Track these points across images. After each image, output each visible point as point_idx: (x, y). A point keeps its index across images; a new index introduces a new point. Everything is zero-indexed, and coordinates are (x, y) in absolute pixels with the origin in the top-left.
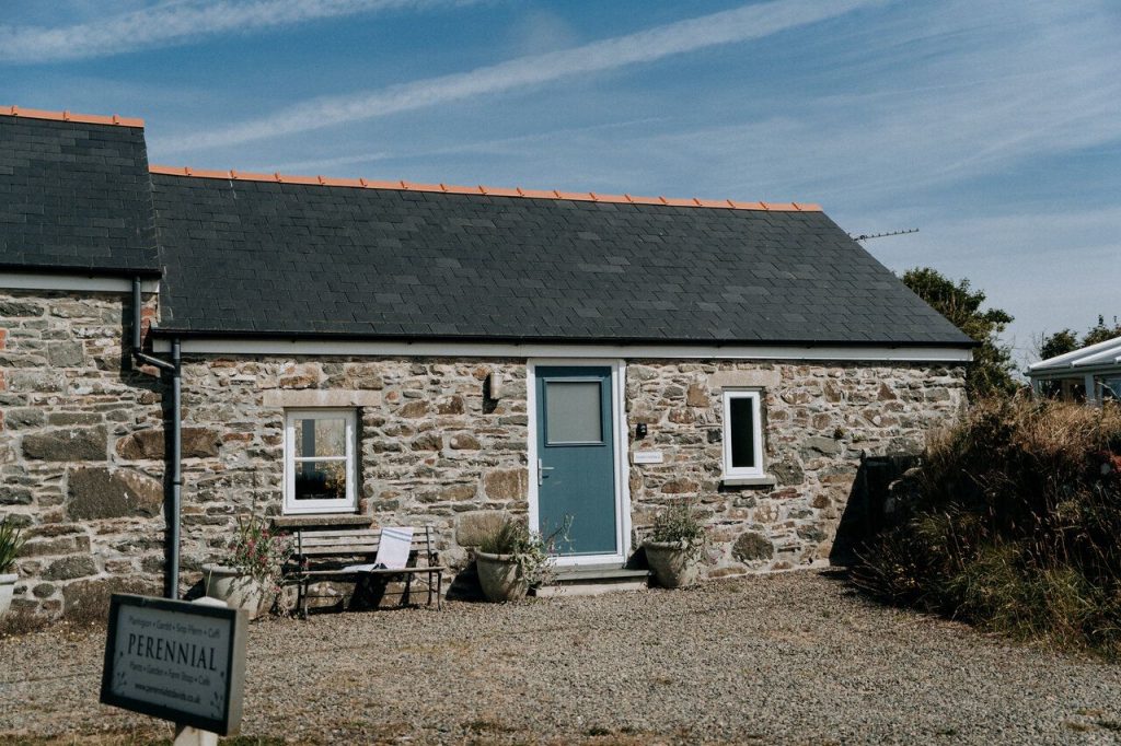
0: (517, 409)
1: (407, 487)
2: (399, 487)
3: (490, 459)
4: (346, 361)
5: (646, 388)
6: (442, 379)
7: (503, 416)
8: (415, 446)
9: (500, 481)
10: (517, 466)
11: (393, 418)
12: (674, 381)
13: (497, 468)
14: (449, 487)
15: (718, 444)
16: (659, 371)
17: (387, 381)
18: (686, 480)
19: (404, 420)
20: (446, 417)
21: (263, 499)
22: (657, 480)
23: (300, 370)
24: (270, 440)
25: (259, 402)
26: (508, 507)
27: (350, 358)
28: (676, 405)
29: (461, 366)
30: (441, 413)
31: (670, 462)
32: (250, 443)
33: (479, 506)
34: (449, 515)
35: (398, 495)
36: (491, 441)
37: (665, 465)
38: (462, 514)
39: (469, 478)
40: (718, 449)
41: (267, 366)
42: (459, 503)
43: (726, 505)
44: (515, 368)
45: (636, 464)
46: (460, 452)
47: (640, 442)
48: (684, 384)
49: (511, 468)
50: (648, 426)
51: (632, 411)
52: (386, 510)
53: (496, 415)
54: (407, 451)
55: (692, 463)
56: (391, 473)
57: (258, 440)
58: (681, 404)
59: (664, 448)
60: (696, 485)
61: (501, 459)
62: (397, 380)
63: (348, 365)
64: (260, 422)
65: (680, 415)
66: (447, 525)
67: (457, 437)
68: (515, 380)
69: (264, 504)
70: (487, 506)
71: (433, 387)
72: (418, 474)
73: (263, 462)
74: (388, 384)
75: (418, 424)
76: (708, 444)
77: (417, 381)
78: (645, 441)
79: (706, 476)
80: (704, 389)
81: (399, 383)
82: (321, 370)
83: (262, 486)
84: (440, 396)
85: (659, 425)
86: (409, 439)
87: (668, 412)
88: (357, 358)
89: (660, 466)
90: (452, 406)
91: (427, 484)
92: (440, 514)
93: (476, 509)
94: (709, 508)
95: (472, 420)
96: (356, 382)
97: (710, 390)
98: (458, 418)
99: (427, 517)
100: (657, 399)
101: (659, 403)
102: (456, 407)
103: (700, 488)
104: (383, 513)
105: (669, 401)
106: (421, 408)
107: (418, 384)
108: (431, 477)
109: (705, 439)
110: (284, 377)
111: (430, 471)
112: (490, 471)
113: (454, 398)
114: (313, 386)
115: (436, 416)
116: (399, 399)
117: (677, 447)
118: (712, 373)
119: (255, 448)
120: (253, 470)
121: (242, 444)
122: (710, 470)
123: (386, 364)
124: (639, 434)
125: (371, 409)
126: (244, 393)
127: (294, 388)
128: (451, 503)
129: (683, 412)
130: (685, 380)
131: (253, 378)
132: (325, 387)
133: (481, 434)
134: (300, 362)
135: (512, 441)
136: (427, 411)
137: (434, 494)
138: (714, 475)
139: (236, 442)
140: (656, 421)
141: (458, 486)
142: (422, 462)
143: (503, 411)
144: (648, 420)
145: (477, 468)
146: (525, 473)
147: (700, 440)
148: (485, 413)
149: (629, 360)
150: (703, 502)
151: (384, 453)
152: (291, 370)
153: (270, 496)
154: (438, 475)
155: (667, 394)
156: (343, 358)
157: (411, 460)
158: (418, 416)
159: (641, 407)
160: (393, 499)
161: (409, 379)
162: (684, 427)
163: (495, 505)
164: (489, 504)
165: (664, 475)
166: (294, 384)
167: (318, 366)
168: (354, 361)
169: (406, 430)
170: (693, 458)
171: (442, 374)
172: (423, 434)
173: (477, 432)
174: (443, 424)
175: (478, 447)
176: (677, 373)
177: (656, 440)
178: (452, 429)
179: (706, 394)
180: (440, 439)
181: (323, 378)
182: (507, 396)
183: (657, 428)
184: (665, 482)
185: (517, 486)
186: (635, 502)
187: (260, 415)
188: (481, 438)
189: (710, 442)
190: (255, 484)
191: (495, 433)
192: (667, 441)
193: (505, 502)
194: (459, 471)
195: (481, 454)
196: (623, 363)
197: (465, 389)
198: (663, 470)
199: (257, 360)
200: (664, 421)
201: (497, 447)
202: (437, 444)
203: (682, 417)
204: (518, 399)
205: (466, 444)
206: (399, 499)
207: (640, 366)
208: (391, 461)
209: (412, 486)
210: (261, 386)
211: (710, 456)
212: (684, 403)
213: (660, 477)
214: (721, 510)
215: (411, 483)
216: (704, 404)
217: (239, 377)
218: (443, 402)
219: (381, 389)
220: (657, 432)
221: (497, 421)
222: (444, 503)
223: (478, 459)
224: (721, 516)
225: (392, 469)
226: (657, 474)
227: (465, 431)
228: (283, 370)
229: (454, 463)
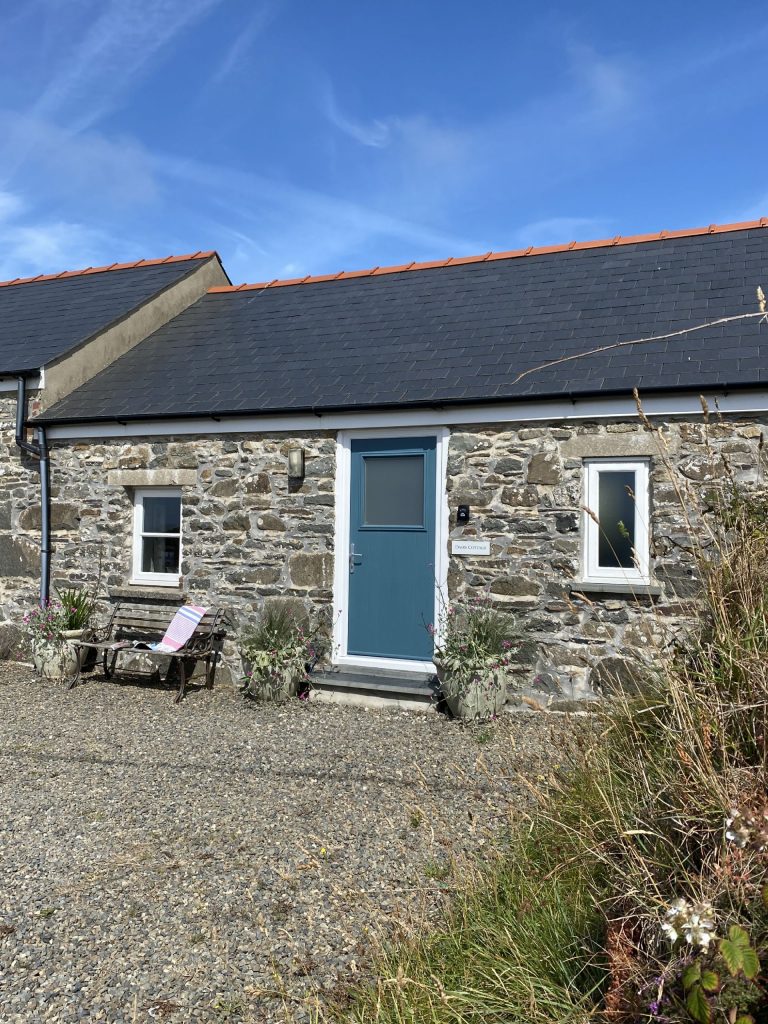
0: (322, 487)
1: (217, 566)
2: (210, 566)
3: (295, 541)
4: (170, 441)
5: (472, 461)
6: (250, 457)
7: (308, 495)
8: (227, 526)
9: (304, 566)
10: (322, 549)
11: (206, 496)
12: (511, 451)
13: (301, 552)
14: (255, 569)
15: (573, 534)
16: (492, 439)
17: (201, 459)
18: (522, 579)
19: (216, 499)
20: (253, 497)
21: (107, 569)
22: (482, 577)
23: (135, 451)
24: (113, 516)
25: (105, 482)
26: (311, 594)
27: (172, 439)
28: (512, 482)
29: (269, 443)
30: (249, 492)
31: (500, 555)
32: (98, 519)
33: (282, 592)
34: (253, 598)
35: (210, 573)
36: (295, 522)
37: (493, 558)
38: (267, 598)
39: (273, 561)
40: (571, 541)
41: (111, 448)
42: (263, 587)
43: (581, 617)
44: (322, 442)
45: (456, 556)
46: (266, 532)
47: (463, 529)
48: (524, 456)
49: (315, 552)
50: (471, 508)
51: (453, 490)
52: (200, 588)
53: (300, 494)
54: (219, 530)
55: (532, 559)
56: (204, 551)
57: (104, 516)
58: (519, 481)
59: (492, 537)
60: (538, 587)
61: (306, 541)
62: (210, 458)
63: (171, 445)
64: (106, 499)
65: (516, 495)
66: (251, 608)
67: (263, 517)
68: (322, 456)
69: (106, 574)
70: (290, 592)
71: (242, 465)
72: (228, 554)
73: (108, 535)
74: (203, 463)
75: (227, 504)
76: (559, 534)
77: (227, 459)
78: (468, 528)
79: (553, 576)
80: (554, 461)
81: (212, 462)
82: (150, 451)
83: (106, 558)
84: (249, 474)
85: (488, 507)
86: (221, 518)
87: (500, 491)
88: (178, 438)
89: (486, 560)
90: (259, 485)
91: (235, 564)
92: (246, 596)
93: (279, 594)
94: (554, 618)
95: (279, 499)
96: (176, 461)
97: (562, 460)
98: (265, 497)
99: (233, 598)
100: (486, 475)
101: (488, 481)
102: (262, 485)
103: (541, 590)
104: (197, 591)
105: (502, 477)
106: (230, 487)
107: (227, 463)
108: (238, 557)
109: (552, 528)
110: (122, 458)
111: (239, 551)
112: (294, 554)
113: (260, 476)
114: (143, 466)
115: (244, 495)
116: (213, 477)
117: (511, 536)
118: (567, 439)
119: (101, 523)
120: (102, 542)
121: (93, 519)
122: (559, 568)
123: (201, 443)
124: (461, 518)
125: (188, 487)
126: (95, 473)
127: (129, 469)
128: (256, 586)
129: (522, 491)
130: (525, 450)
131: (101, 459)
132: (152, 467)
133: (286, 515)
134: (135, 444)
135: (318, 523)
136: (237, 490)
137: (240, 575)
138: (565, 576)
139: (89, 517)
140: (483, 503)
141: (263, 568)
142: (230, 542)
143: (308, 489)
144: (472, 501)
145: (281, 551)
146: (330, 559)
147: (544, 529)
148: (290, 492)
149: (453, 428)
150: (547, 609)
151: (199, 532)
152: (129, 451)
153: (111, 567)
154: (246, 556)
155: (500, 469)
156: (167, 438)
157: (222, 539)
158: (228, 495)
159: (464, 485)
160: (206, 578)
161: (221, 457)
162: (523, 510)
163: (297, 591)
164: (293, 590)
165: (492, 571)
166: (128, 464)
167: (148, 447)
168: (176, 441)
169: (218, 509)
170: (534, 552)
171: (251, 452)
172: (232, 514)
173: (282, 512)
174: (249, 503)
175: (283, 528)
176: (516, 441)
177: (483, 526)
178: (258, 509)
179: (554, 467)
180: (247, 518)
181: (152, 457)
182: (312, 474)
183: (484, 512)
184: (494, 579)
185: (320, 573)
186: (455, 602)
187: (106, 493)
188: (286, 518)
189: (561, 532)
190: (102, 556)
191: (300, 513)
192: (499, 528)
193: (308, 589)
194: (264, 553)
195: (286, 537)
196: (447, 431)
197: (271, 467)
198: (491, 564)
199: (104, 443)
200: (495, 503)
201: (302, 529)
202: (245, 523)
203: (520, 498)
204: (324, 477)
205: (271, 524)
206: (210, 577)
207: (466, 434)
208: (205, 539)
209: (221, 566)
210: (106, 466)
211: (559, 550)
212: (523, 480)
213: (485, 573)
214: (572, 622)
215: (221, 563)
216: (553, 480)
217: (93, 459)
218: (250, 480)
219: (196, 468)
220: (483, 517)
221: (302, 500)
222: (250, 585)
223: (283, 540)
224: (573, 632)
225: (205, 547)
226: (482, 569)
227: (271, 511)
228: (122, 452)
229: (259, 544)
